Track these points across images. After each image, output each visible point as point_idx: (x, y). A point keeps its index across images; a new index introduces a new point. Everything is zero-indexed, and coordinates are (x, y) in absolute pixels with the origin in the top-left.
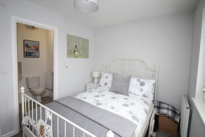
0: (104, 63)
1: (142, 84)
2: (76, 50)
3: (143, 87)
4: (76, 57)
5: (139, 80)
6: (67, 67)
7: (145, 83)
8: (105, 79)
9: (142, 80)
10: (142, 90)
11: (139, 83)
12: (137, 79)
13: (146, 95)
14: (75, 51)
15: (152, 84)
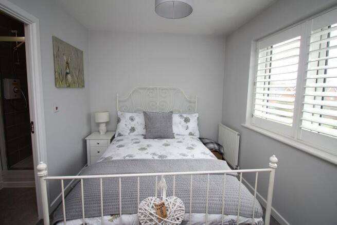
0: (118, 95)
1: (187, 120)
2: (68, 71)
3: (189, 124)
4: (69, 86)
5: (181, 116)
6: (57, 108)
7: (190, 118)
8: (130, 121)
9: (185, 116)
10: (187, 128)
11: (183, 119)
12: (178, 115)
13: (193, 133)
14: (67, 73)
15: (196, 118)
